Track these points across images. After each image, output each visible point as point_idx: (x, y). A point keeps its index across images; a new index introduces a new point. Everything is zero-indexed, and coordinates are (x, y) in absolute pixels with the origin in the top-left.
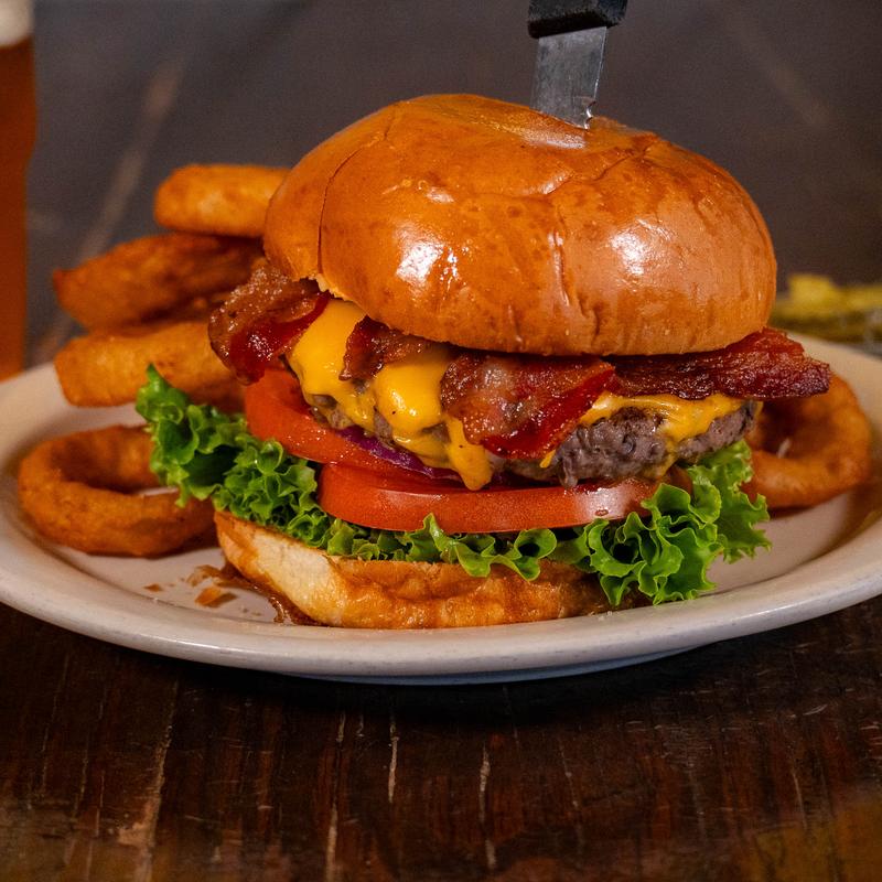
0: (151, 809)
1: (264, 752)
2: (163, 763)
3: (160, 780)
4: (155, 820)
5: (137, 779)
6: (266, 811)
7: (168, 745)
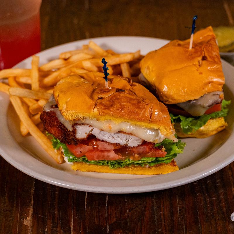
0: (31, 212)
1: (56, 192)
2: (33, 196)
3: (32, 202)
4: (32, 216)
5: (27, 202)
6: (57, 213)
7: (34, 190)
